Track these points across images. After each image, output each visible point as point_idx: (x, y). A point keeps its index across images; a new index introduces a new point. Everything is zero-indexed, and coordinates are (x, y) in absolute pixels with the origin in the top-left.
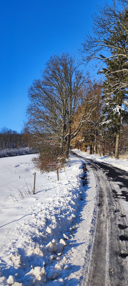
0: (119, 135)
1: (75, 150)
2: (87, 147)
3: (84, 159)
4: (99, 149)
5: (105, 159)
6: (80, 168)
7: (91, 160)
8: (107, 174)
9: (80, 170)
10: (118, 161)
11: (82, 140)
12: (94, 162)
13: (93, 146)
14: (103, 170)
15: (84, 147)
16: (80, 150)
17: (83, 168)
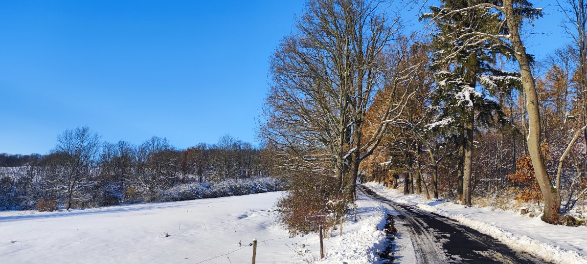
0: (472, 150)
1: (372, 185)
2: (398, 178)
3: (390, 205)
4: (424, 182)
5: (440, 205)
6: (377, 228)
7: (408, 208)
8: (445, 246)
9: (378, 231)
10: (470, 210)
11: (388, 163)
12: (414, 213)
13: (412, 176)
14: (436, 234)
15: (391, 179)
16: (382, 184)
17: (387, 226)
